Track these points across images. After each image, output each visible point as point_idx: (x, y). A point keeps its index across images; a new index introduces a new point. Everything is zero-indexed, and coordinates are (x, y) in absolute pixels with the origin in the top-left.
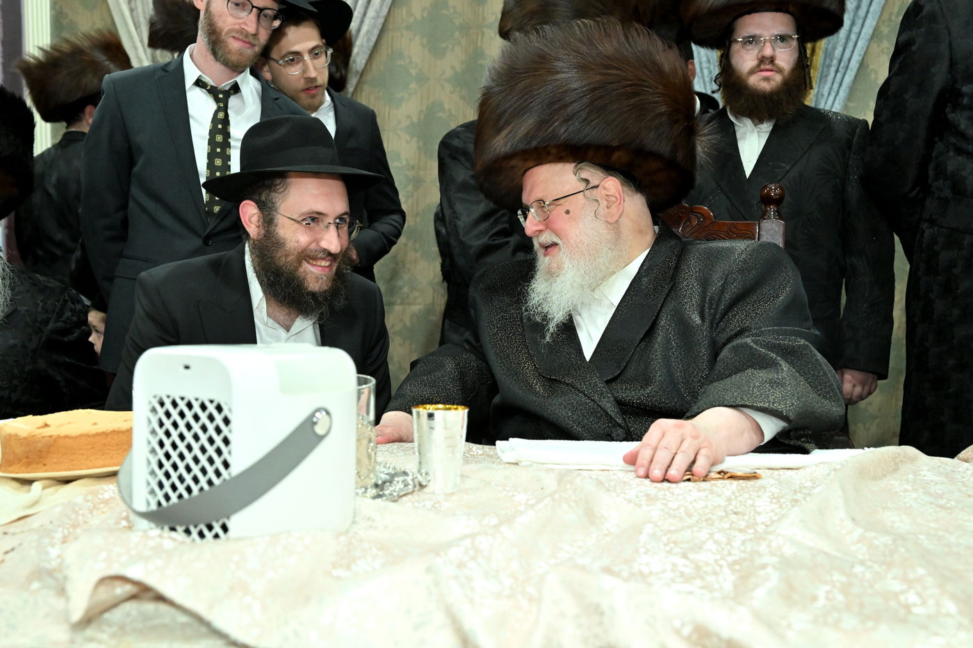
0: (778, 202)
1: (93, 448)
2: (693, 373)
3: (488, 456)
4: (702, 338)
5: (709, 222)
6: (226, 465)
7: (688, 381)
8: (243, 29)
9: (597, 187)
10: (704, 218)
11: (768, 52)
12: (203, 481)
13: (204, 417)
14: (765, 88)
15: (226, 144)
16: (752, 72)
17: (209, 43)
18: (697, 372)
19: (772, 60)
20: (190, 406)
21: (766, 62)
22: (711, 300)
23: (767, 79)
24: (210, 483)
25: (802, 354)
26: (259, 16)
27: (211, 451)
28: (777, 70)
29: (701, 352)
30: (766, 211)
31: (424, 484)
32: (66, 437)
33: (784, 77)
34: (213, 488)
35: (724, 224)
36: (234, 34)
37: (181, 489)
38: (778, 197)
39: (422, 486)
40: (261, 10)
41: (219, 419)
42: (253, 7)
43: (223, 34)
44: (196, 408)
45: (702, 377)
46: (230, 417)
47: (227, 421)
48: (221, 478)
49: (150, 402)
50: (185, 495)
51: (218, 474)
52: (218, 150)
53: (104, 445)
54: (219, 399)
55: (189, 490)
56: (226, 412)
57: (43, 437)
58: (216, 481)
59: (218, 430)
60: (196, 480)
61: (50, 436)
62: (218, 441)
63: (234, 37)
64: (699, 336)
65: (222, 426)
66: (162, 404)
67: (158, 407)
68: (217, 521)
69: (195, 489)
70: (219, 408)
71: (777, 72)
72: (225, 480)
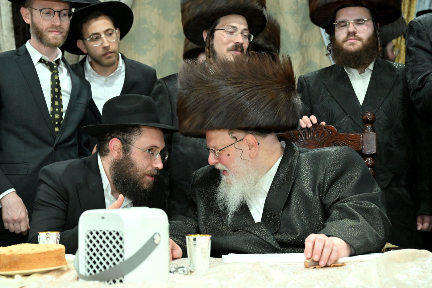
0: (372, 122)
1: (40, 259)
2: (314, 223)
3: (219, 262)
4: (316, 205)
5: (335, 134)
6: (121, 256)
7: (312, 229)
8: (53, 25)
9: (242, 140)
10: (332, 131)
11: (351, 29)
12: (111, 263)
13: (111, 238)
14: (351, 49)
15: (59, 94)
16: (345, 41)
17: (38, 39)
18: (317, 223)
19: (354, 33)
20: (104, 233)
21: (352, 34)
22: (320, 185)
23: (352, 44)
24: (114, 264)
25: (372, 212)
26: (59, 16)
27: (114, 251)
28: (358, 39)
29: (316, 212)
30: (366, 128)
31: (192, 271)
32: (28, 254)
33: (363, 43)
34: (116, 266)
35: (343, 135)
36: (49, 30)
37: (101, 267)
38: (372, 119)
39: (191, 272)
40: (59, 12)
41: (117, 238)
42: (55, 11)
43: (43, 31)
44: (107, 234)
45: (319, 225)
46: (122, 237)
47: (121, 239)
48: (119, 262)
49: (86, 233)
50: (103, 270)
51: (118, 260)
52: (56, 96)
53: (44, 258)
54: (117, 230)
55: (105, 267)
56: (121, 235)
57: (18, 255)
58: (117, 263)
59: (117, 242)
60: (108, 263)
61: (21, 254)
62: (118, 247)
63: (50, 31)
64: (314, 204)
65: (119, 241)
66: (91, 233)
67: (90, 235)
68: (118, 279)
69: (107, 267)
70: (118, 234)
71: (358, 40)
72: (121, 263)
